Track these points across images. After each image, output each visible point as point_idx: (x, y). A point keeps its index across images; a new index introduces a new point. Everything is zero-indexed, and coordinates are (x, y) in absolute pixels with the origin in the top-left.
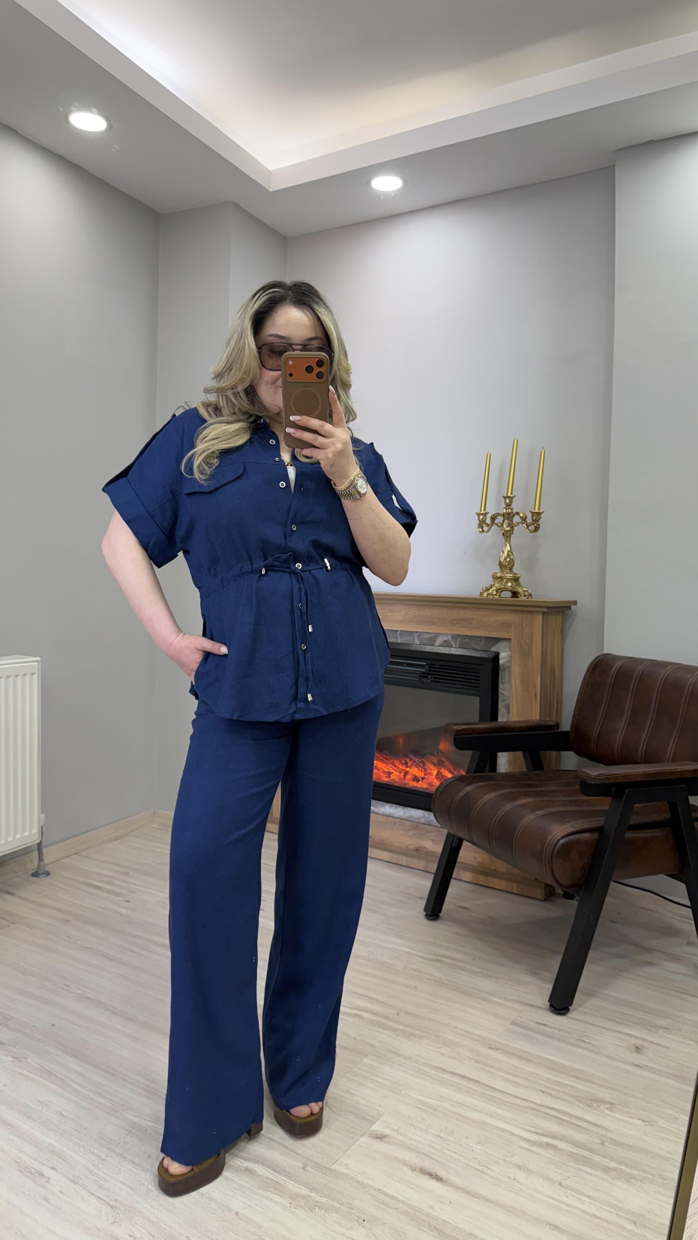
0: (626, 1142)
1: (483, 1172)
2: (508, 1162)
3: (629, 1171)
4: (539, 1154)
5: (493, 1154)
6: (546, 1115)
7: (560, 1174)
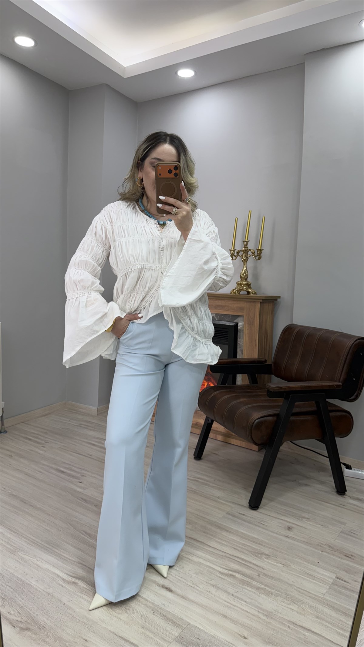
0: (271, 575)
1: (194, 588)
2: (208, 583)
3: (270, 590)
4: (225, 579)
5: (201, 579)
6: (233, 560)
7: (234, 590)
